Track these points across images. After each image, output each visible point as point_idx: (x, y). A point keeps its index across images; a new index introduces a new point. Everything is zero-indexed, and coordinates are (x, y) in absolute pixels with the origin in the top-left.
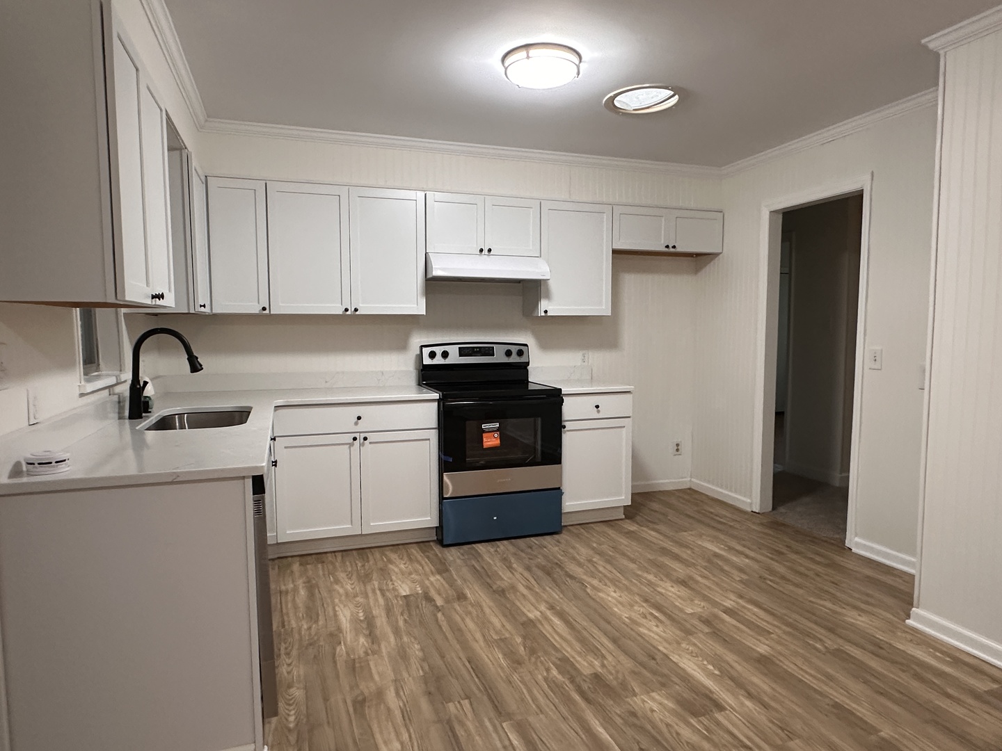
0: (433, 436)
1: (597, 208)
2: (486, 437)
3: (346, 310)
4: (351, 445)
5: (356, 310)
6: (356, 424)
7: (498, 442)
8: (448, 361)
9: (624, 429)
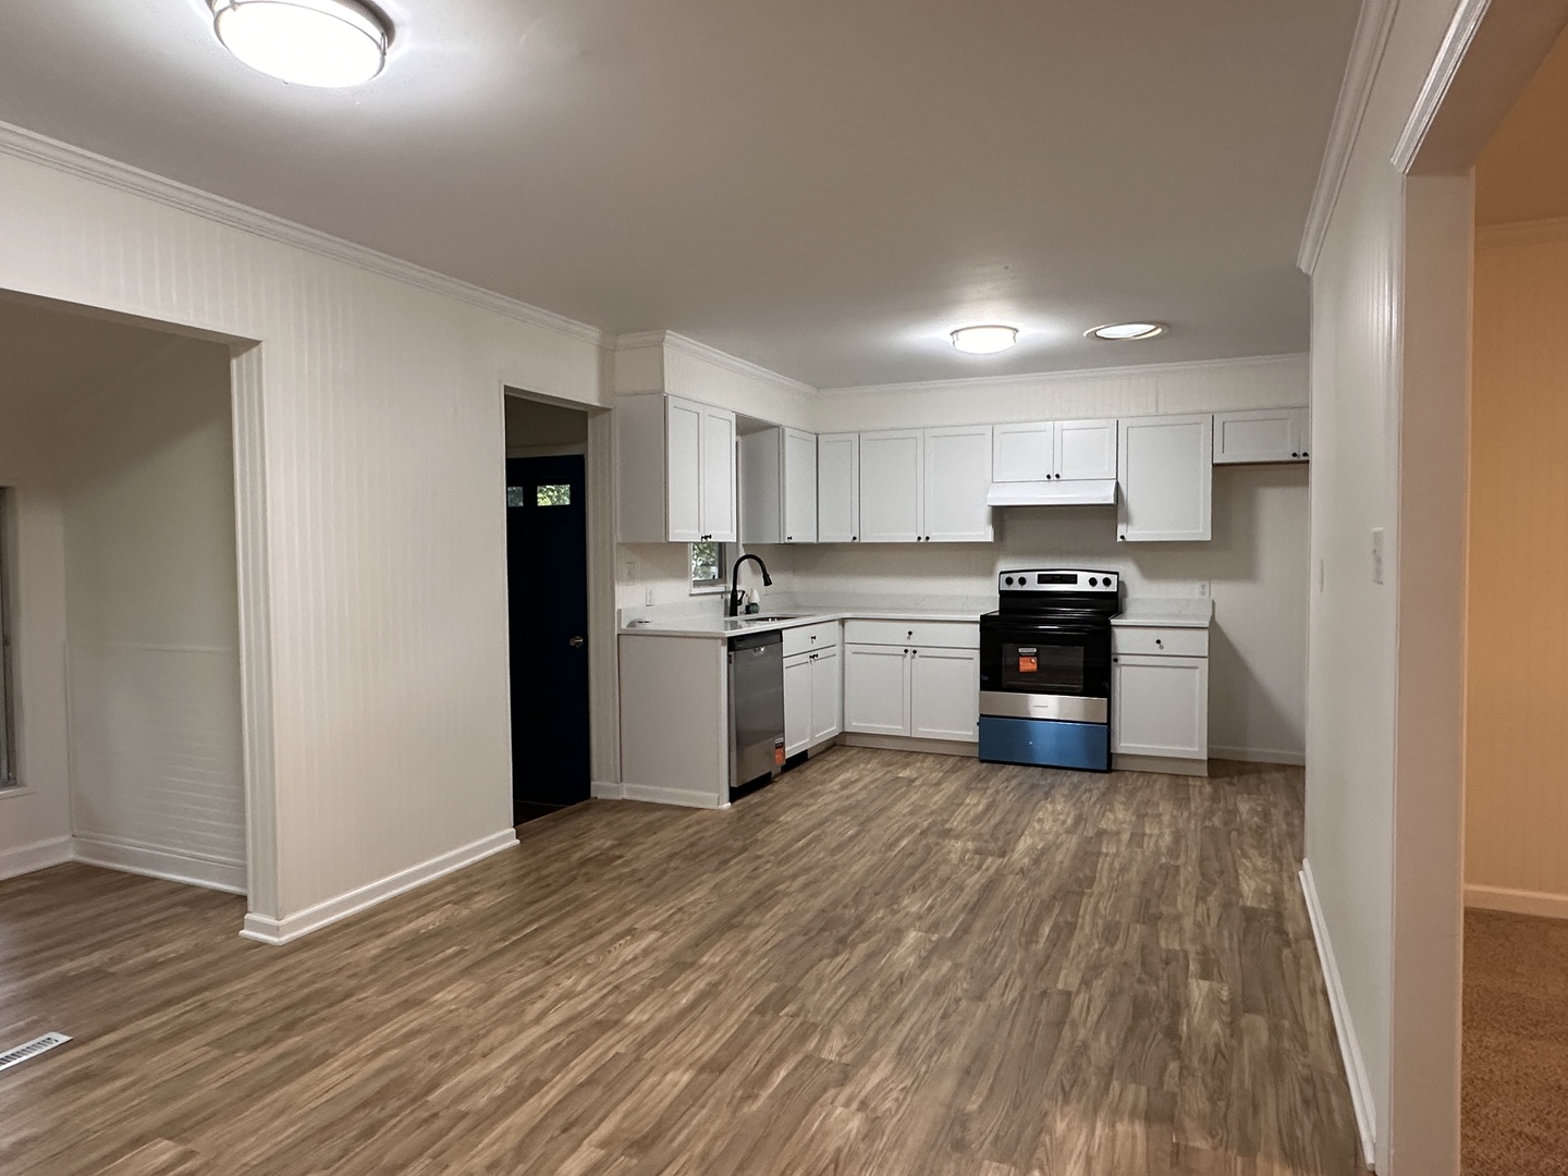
0: (976, 655)
1: (1195, 418)
2: (1024, 662)
3: (919, 538)
4: (905, 656)
5: (928, 538)
6: (909, 638)
7: (1035, 667)
8: (1025, 588)
9: (1198, 670)
